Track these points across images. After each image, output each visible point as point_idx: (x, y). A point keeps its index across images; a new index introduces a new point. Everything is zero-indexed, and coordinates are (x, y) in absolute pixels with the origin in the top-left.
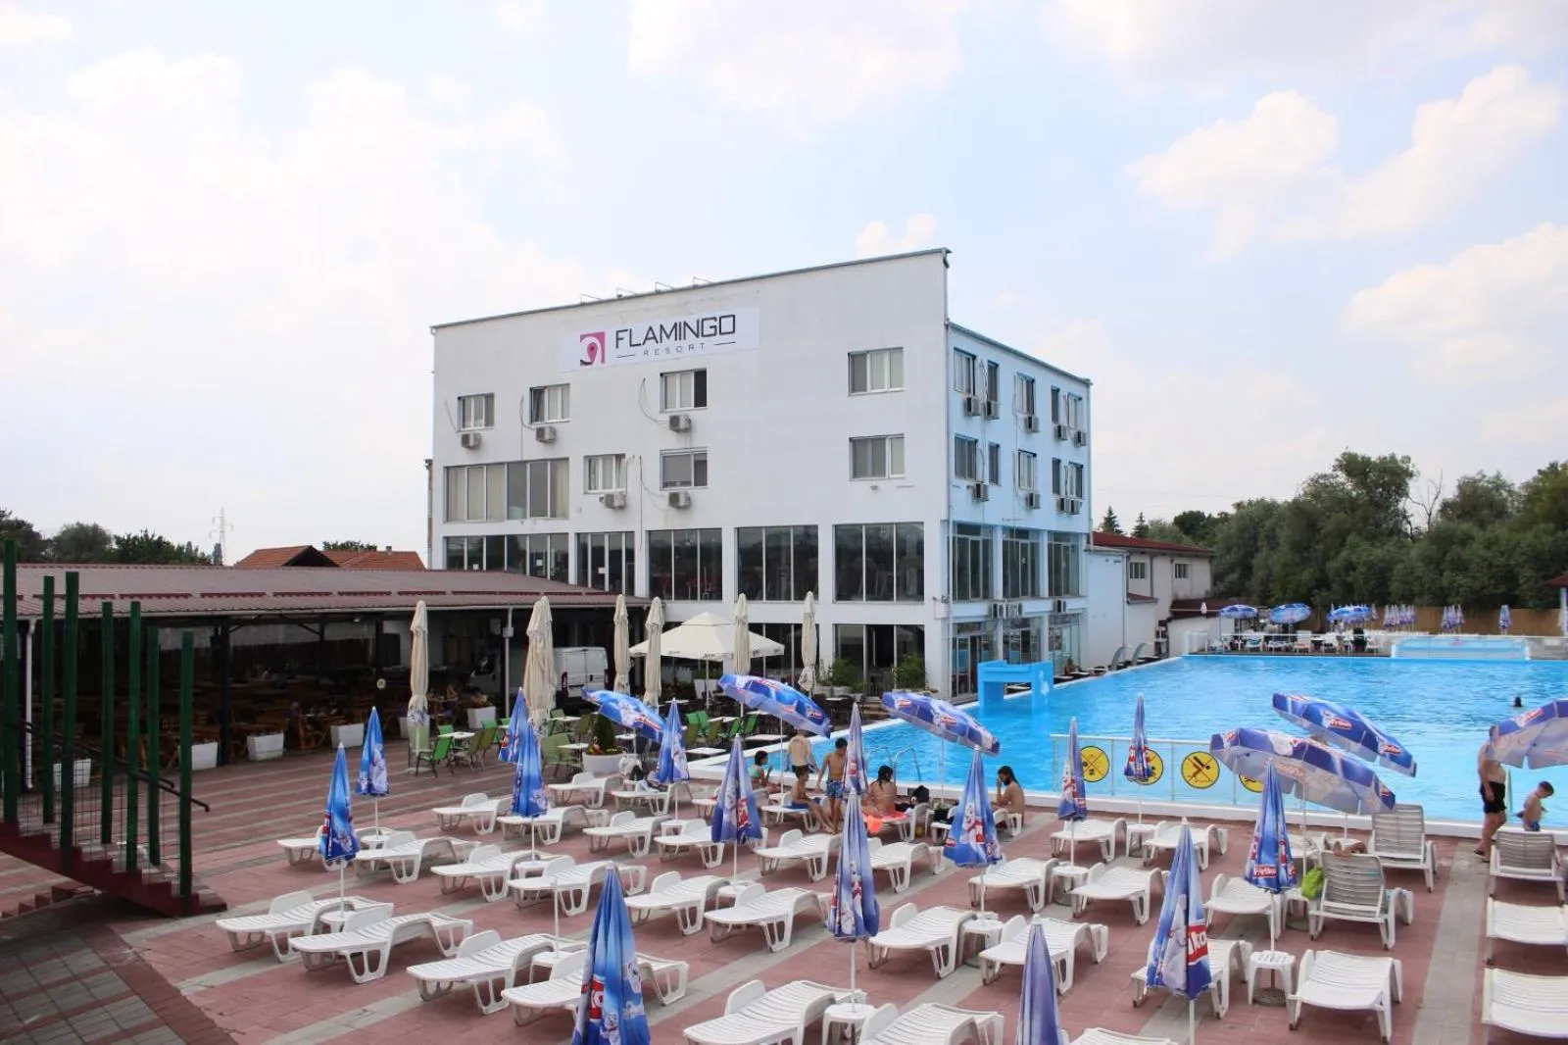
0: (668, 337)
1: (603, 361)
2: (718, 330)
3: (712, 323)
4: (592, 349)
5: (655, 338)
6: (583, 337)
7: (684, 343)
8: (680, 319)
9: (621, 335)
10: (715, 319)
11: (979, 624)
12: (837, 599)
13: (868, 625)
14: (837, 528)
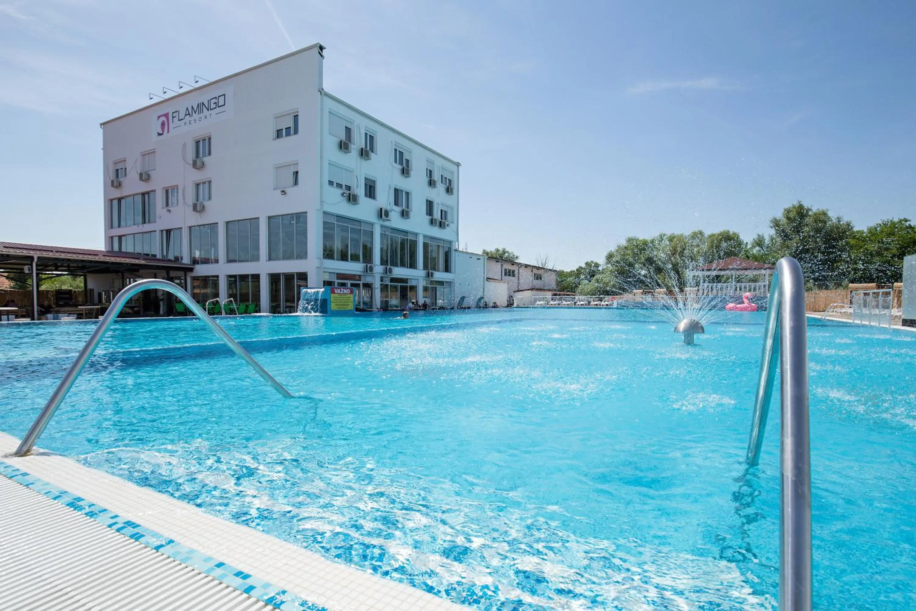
0: (195, 112)
1: (168, 132)
2: (217, 105)
3: (214, 101)
4: (163, 124)
5: (189, 114)
6: (159, 117)
7: (202, 115)
8: (200, 101)
9: (174, 115)
10: (216, 98)
11: (360, 276)
12: (270, 259)
13: (283, 274)
14: (269, 218)
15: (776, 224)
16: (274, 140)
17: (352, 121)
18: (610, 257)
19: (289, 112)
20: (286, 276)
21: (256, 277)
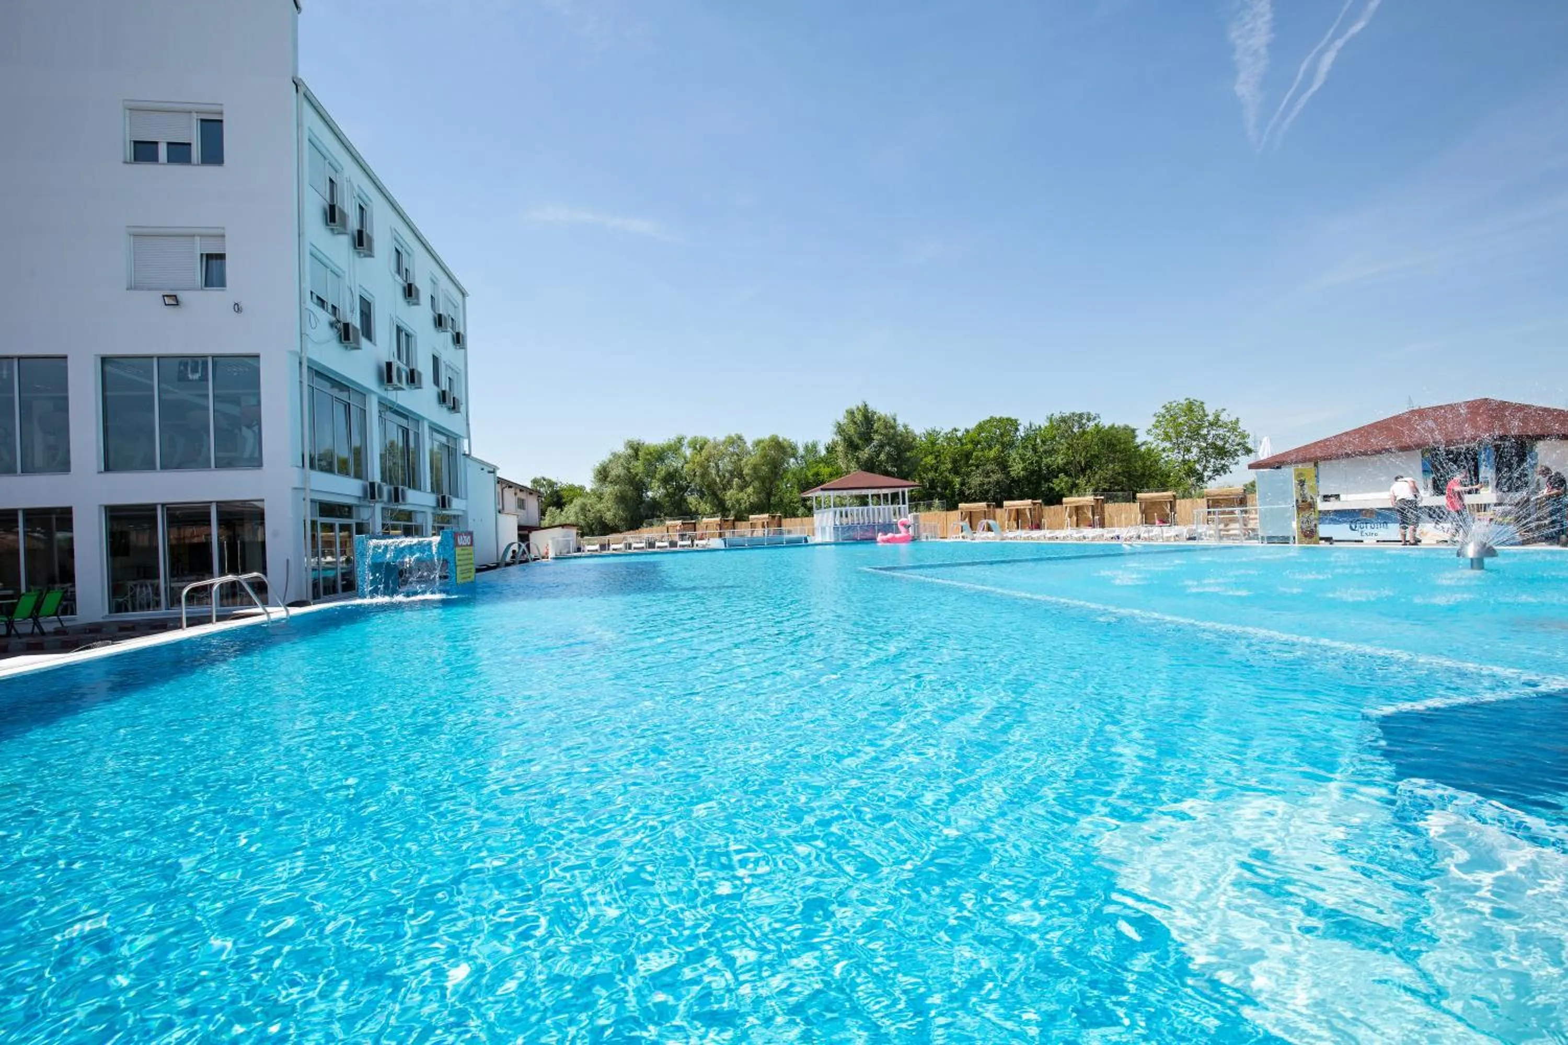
11: (350, 507)
12: (107, 469)
13: (163, 505)
14: (104, 360)
15: (840, 429)
16: (125, 162)
17: (338, 168)
18: (603, 474)
19: (189, 107)
20: (168, 509)
21: (64, 517)
